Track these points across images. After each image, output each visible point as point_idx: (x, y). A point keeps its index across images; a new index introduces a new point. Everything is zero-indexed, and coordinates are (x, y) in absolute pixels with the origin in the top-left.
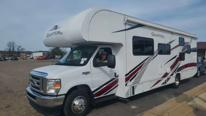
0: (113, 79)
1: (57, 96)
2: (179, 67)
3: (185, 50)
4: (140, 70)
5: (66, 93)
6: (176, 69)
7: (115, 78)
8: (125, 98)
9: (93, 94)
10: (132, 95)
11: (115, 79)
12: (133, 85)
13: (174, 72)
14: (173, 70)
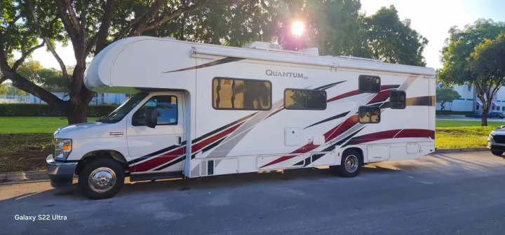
0: (174, 147)
1: (66, 162)
2: (354, 136)
3: (384, 102)
4: (229, 135)
5: (79, 158)
6: (348, 138)
7: (177, 144)
8: (190, 177)
9: (130, 166)
10: (207, 175)
11: (177, 146)
12: (211, 159)
13: (339, 143)
14: (335, 140)
